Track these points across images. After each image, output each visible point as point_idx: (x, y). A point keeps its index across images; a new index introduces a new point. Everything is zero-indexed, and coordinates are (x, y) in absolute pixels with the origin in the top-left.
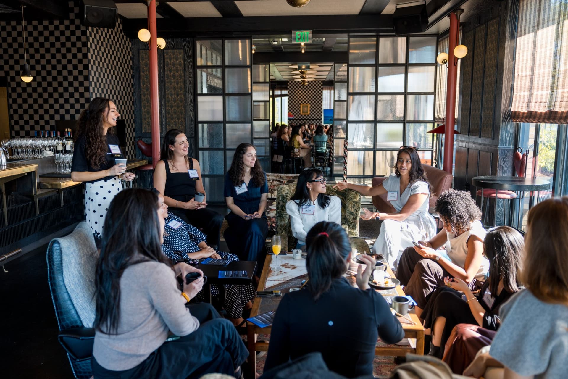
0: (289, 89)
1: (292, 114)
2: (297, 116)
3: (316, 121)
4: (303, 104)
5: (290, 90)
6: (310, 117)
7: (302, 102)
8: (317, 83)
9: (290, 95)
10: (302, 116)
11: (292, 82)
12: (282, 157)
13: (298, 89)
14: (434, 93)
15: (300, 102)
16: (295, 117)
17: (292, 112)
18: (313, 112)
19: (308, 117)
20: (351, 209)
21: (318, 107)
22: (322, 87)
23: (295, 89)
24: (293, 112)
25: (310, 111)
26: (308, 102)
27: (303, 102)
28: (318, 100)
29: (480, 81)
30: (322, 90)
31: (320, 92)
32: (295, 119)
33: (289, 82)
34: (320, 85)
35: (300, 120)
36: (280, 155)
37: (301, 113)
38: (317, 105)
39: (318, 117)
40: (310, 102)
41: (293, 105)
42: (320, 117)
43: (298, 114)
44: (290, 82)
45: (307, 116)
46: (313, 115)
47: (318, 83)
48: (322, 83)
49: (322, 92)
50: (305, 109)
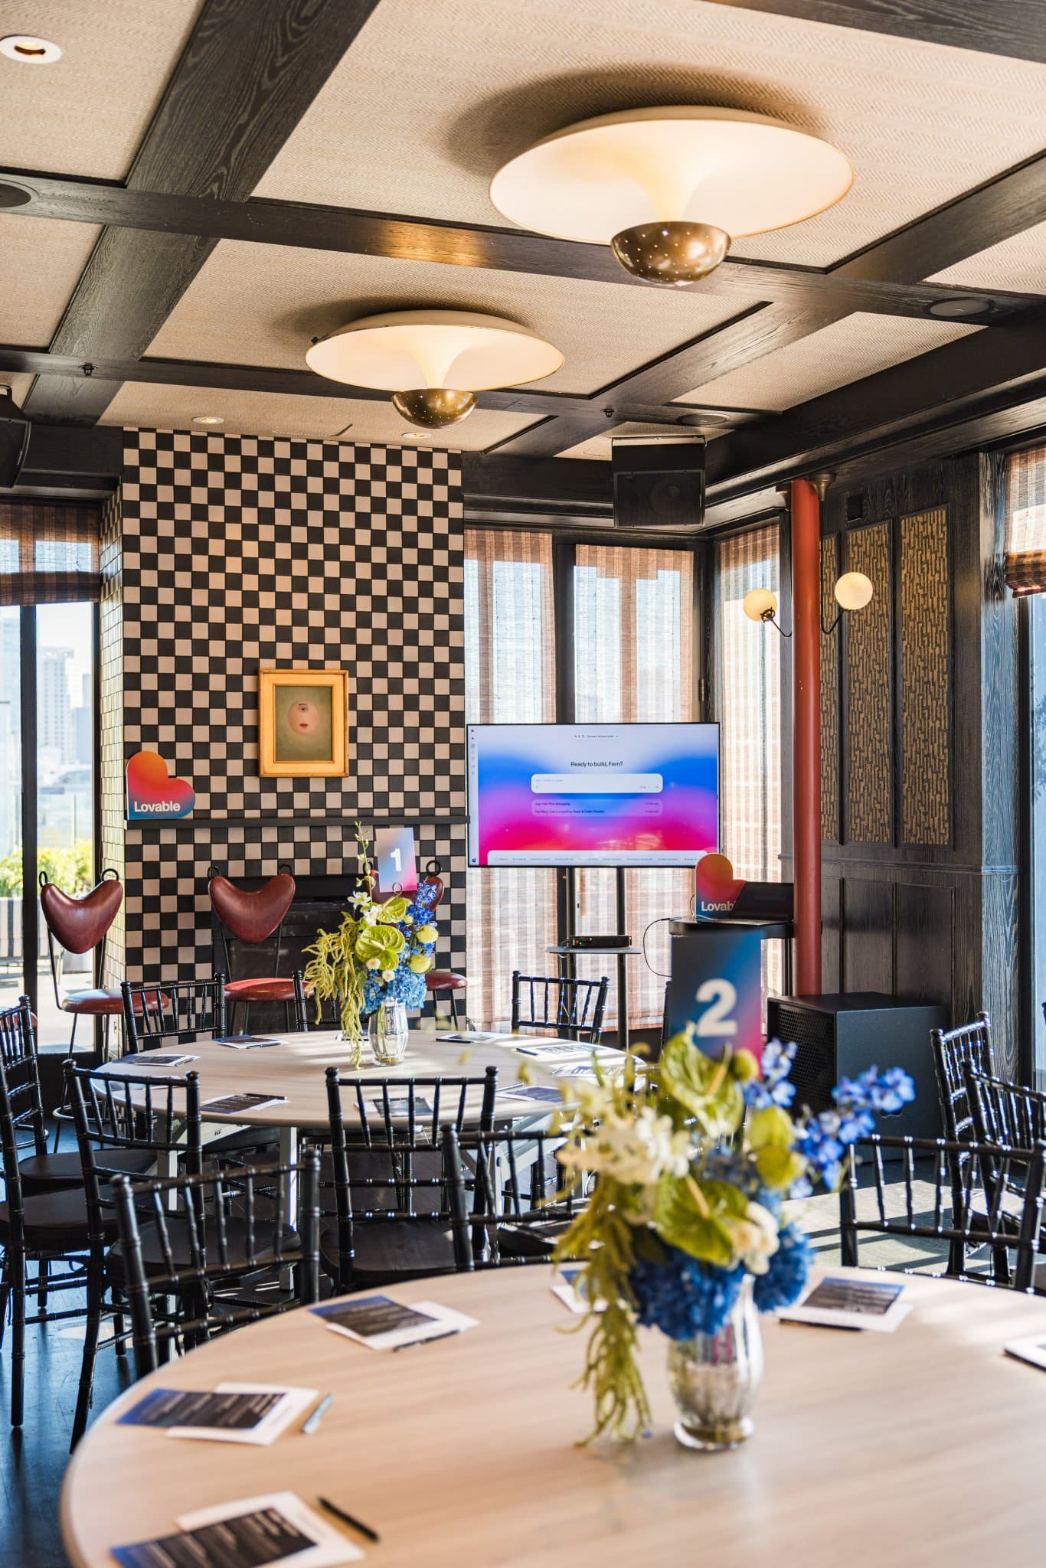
1: (169, 767)
2: (218, 784)
4: (284, 665)
5: (148, 528)
7: (267, 650)
8: (410, 474)
9: (149, 580)
10: (269, 784)
15: (251, 649)
16: (202, 801)
17: (167, 750)
18: (380, 751)
19: (334, 800)
21: (427, 703)
22: (456, 510)
24: (184, 750)
25: (351, 735)
26: (333, 652)
27: (284, 651)
28: (426, 638)
31: (441, 558)
32: (202, 819)
33: (132, 440)
35: (253, 831)
37: (270, 766)
38: (411, 686)
39: (427, 800)
40: (348, 652)
41: (183, 682)
42: (442, 799)
43: (235, 768)
45: (317, 786)
46: (381, 784)
47: (425, 476)
48: (455, 478)
50: (306, 717)
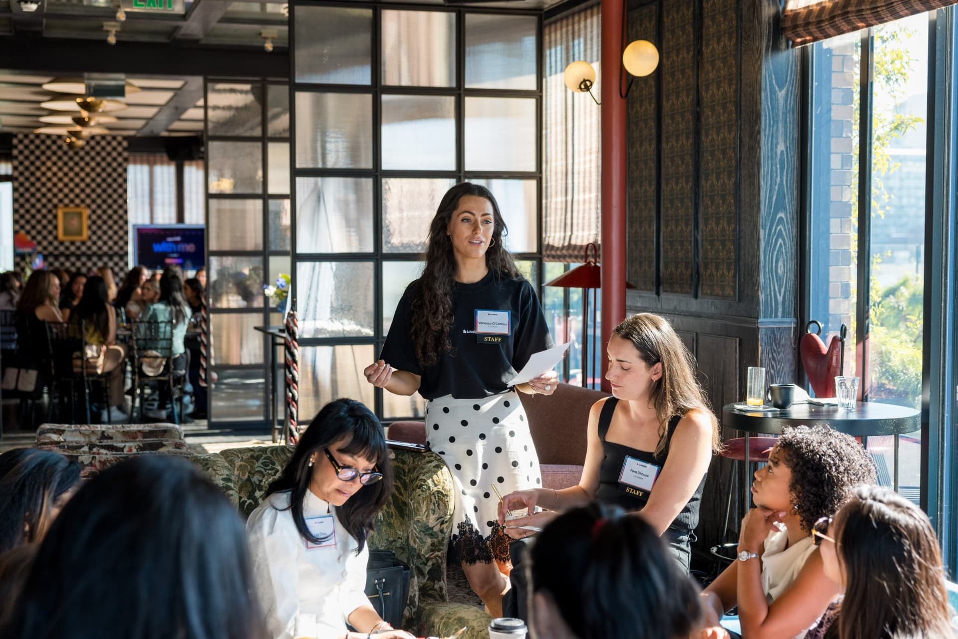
0: (16, 158)
1: (29, 238)
2: (45, 243)
4: (66, 206)
5: (21, 163)
6: (89, 248)
7: (61, 201)
8: (109, 143)
9: (21, 179)
10: (62, 243)
11: (26, 136)
12: (33, 374)
13: (49, 158)
14: (537, 176)
15: (55, 201)
16: (40, 248)
17: (27, 233)
18: (100, 233)
19: (84, 248)
20: (428, 516)
21: (115, 217)
22: (125, 154)
23: (38, 158)
24: (34, 233)
25: (89, 227)
26: (83, 201)
27: (66, 201)
29: (687, 143)
30: (125, 165)
31: (120, 170)
33: (15, 136)
34: (120, 149)
35: (57, 258)
36: (28, 367)
37: (61, 236)
38: (110, 212)
39: (116, 248)
40: (88, 201)
41: (32, 211)
42: (121, 248)
43: (50, 238)
44: (21, 136)
45: (78, 244)
46: (100, 243)
47: (114, 143)
48: (125, 144)
49: (125, 170)
50: (73, 222)
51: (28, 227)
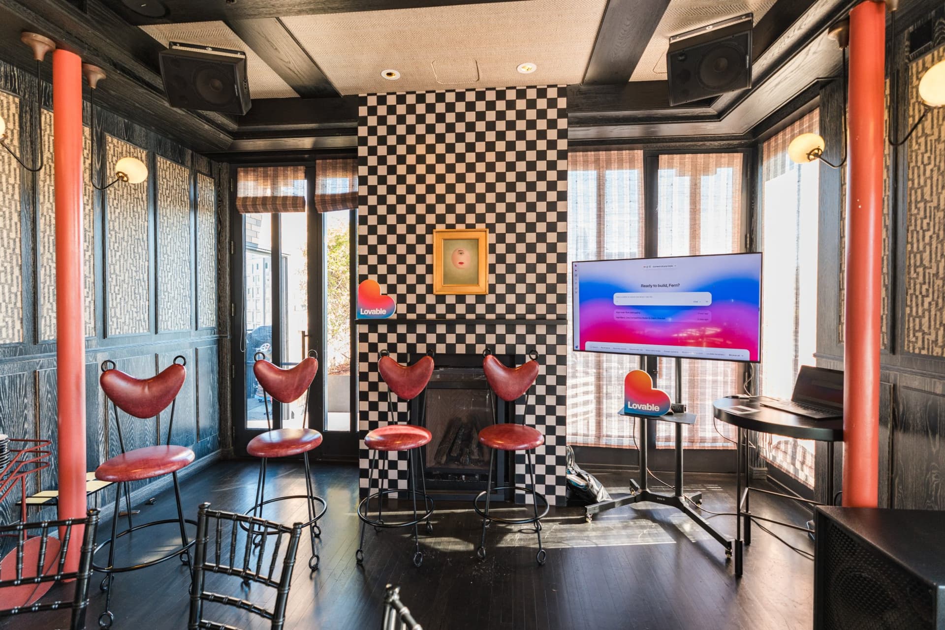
1: (383, 289)
2: (411, 299)
3: (531, 330)
4: (450, 227)
6: (491, 308)
7: (441, 219)
8: (531, 104)
10: (441, 299)
15: (431, 219)
16: (402, 309)
17: (382, 279)
18: (511, 279)
19: (481, 309)
21: (541, 248)
22: (562, 123)
24: (392, 279)
25: (492, 269)
26: (481, 218)
27: (451, 219)
28: (541, 207)
32: (402, 319)
33: (363, 101)
34: (552, 114)
35: (431, 327)
37: (438, 289)
38: (531, 238)
39: (541, 309)
40: (491, 218)
41: (392, 239)
43: (421, 289)
44: (372, 101)
45: (470, 300)
46: (511, 299)
47: (542, 104)
48: (562, 103)
50: (462, 258)
51: (382, 269)
